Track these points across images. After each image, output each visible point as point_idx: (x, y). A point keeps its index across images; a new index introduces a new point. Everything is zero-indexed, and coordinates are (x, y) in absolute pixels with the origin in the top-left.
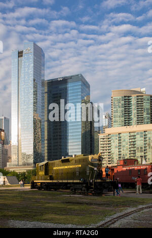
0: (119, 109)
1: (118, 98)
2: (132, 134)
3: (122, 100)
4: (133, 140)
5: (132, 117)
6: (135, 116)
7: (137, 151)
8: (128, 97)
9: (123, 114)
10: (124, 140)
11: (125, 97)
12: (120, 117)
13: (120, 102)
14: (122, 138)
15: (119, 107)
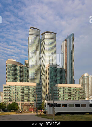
0: (11, 71)
1: (10, 65)
2: (22, 87)
3: (13, 67)
4: (23, 90)
5: (18, 77)
6: (19, 77)
7: (25, 96)
8: (16, 65)
9: (13, 74)
10: (18, 90)
11: (14, 65)
12: (11, 76)
13: (11, 68)
14: (17, 89)
15: (11, 70)
